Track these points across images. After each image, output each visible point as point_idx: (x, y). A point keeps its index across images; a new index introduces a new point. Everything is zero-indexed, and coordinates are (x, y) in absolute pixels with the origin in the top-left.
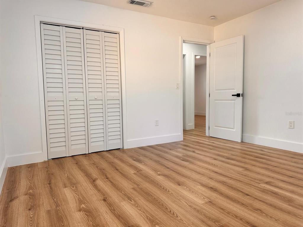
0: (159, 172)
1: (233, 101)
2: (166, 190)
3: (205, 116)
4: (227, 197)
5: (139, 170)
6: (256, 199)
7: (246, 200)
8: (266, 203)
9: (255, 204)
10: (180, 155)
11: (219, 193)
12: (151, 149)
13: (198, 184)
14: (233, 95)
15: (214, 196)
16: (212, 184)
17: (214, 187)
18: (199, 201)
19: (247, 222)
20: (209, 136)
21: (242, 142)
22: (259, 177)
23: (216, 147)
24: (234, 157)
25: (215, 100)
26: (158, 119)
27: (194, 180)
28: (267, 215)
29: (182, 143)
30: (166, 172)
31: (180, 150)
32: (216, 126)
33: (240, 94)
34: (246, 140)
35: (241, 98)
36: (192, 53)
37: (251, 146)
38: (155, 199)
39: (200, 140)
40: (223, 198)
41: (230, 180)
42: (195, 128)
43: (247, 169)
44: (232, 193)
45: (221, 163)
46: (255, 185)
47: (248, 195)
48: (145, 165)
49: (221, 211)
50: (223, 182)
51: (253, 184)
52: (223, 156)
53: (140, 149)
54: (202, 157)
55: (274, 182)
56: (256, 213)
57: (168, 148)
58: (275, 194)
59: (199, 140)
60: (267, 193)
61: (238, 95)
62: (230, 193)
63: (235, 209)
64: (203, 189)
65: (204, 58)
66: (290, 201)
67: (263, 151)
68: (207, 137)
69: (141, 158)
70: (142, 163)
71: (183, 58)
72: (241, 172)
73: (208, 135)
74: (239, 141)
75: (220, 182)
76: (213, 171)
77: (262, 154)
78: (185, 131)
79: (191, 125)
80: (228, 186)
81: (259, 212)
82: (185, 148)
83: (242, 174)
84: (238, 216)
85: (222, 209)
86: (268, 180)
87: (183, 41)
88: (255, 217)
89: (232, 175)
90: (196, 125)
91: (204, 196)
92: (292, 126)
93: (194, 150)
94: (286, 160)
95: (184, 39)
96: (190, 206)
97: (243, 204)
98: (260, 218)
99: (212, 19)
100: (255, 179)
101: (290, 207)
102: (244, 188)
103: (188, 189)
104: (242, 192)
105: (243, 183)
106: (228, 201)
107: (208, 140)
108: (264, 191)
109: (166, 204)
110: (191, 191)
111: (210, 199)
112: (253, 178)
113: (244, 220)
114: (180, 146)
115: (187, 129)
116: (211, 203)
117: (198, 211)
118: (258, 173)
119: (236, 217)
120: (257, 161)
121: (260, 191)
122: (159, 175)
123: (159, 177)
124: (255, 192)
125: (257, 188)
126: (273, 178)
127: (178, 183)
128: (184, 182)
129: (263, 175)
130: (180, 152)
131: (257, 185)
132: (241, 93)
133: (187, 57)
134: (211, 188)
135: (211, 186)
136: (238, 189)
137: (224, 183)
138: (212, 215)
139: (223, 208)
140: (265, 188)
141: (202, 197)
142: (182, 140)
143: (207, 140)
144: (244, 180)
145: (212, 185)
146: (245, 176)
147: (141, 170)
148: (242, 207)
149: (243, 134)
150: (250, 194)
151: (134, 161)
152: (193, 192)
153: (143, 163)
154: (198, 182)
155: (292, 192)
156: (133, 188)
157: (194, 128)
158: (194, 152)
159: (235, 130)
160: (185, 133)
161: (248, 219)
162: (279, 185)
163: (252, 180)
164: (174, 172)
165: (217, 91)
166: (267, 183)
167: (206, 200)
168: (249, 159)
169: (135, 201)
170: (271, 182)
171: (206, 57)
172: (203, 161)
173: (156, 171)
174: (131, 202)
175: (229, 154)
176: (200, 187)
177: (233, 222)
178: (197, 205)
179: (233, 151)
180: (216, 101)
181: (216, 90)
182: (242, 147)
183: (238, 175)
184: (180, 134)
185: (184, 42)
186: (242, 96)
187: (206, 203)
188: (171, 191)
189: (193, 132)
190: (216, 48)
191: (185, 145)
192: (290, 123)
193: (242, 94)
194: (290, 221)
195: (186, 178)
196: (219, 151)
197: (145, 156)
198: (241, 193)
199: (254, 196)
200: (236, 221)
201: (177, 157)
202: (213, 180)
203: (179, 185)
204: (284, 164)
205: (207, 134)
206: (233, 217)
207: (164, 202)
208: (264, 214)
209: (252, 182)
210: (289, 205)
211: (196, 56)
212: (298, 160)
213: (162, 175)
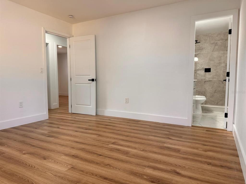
0: (24, 151)
1: (89, 85)
2: (32, 166)
3: (68, 96)
4: (86, 160)
5: (2, 153)
6: (106, 157)
7: (99, 159)
8: (113, 158)
9: (106, 161)
10: (46, 132)
11: (80, 158)
12: (15, 130)
13: (62, 154)
14: (89, 80)
15: (75, 162)
16: (74, 152)
17: (76, 155)
18: (62, 169)
19: (100, 177)
20: (71, 113)
21: (96, 115)
22: (108, 140)
23: (77, 121)
24: (90, 127)
25: (76, 83)
26: (22, 101)
27: (59, 152)
28: (113, 167)
29: (48, 121)
30: (32, 150)
31: (45, 128)
32: (77, 104)
33: (94, 79)
34: (99, 114)
35: (95, 82)
36: (55, 43)
37: (104, 117)
38: (20, 177)
39: (64, 117)
40: (84, 163)
41: (88, 146)
42: (59, 106)
43: (100, 135)
44: (89, 157)
45: (81, 134)
46: (105, 147)
47: (100, 155)
48: (9, 147)
49: (82, 172)
50: (83, 149)
51: (104, 146)
52: (82, 128)
53: (2, 131)
54: (65, 131)
55: (117, 142)
56: (106, 167)
57: (33, 128)
58: (118, 150)
59: (62, 117)
60: (113, 151)
61: (93, 80)
62: (88, 156)
63: (91, 168)
64: (67, 158)
65: (65, 48)
66: (126, 153)
67: (110, 120)
68: (70, 113)
69: (4, 141)
70: (4, 145)
71: (46, 46)
72: (95, 139)
73: (71, 112)
74: (94, 114)
75: (80, 149)
76: (74, 142)
77: (110, 123)
78: (50, 110)
79: (55, 104)
80: (86, 151)
81: (109, 166)
82: (50, 125)
83: (97, 139)
84: (94, 173)
85: (82, 171)
86: (113, 141)
87: (46, 31)
88: (105, 171)
89: (90, 142)
90: (60, 105)
91: (68, 164)
92: (127, 101)
93: (58, 126)
94: (124, 125)
95: (47, 30)
96: (55, 175)
97: (97, 163)
98: (109, 170)
99: (70, 17)
100: (106, 142)
101: (127, 158)
102: (97, 150)
103: (53, 161)
104: (97, 154)
105: (97, 147)
106: (87, 163)
107: (71, 116)
108: (112, 150)
109: (31, 179)
110: (56, 162)
111: (72, 165)
112: (104, 142)
113: (99, 175)
114: (45, 124)
115: (52, 108)
116: (73, 168)
117: (62, 178)
118: (108, 137)
119: (93, 174)
120: (107, 128)
121: (109, 150)
122: (24, 154)
123: (24, 156)
124: (105, 152)
125: (106, 148)
126: (117, 139)
127: (43, 158)
128: (49, 156)
129: (111, 138)
130: (46, 130)
131: (107, 146)
132: (95, 78)
133: (50, 46)
134: (73, 156)
135: (73, 154)
136: (94, 152)
137: (84, 150)
138: (74, 178)
139: (82, 170)
140: (112, 148)
141: (66, 165)
142: (48, 118)
143: (70, 117)
144: (98, 144)
145: (74, 153)
146: (99, 141)
147: (4, 153)
148: (97, 165)
149: (97, 109)
150: (102, 154)
152: (57, 163)
153: (6, 146)
155: (128, 147)
157: (58, 107)
158: (58, 128)
159: (91, 107)
160: (50, 112)
161: (101, 174)
162: (121, 143)
163: (104, 143)
164: (39, 149)
166: (113, 143)
167: (69, 167)
168: (101, 127)
170: (116, 142)
171: (66, 48)
172: (66, 134)
173: (20, 151)
175: (87, 125)
176: (64, 157)
177: (91, 179)
178: (62, 174)
179: (91, 123)
180: (76, 84)
181: (76, 75)
182: (96, 119)
183: (94, 141)
184: (45, 113)
185: (47, 32)
186: (95, 81)
187: (69, 169)
188: (37, 166)
189: (57, 110)
190: (74, 42)
191: (50, 122)
192: (126, 99)
193: (95, 79)
194: (127, 168)
195: (51, 152)
196: (79, 124)
197: (8, 138)
198: (96, 155)
199: (105, 155)
200: (93, 178)
201: (43, 134)
202: (74, 148)
203: (45, 159)
204: (124, 128)
205: (70, 112)
206: (91, 175)
207: (30, 178)
208: (112, 167)
209: (104, 145)
210: (127, 156)
211: (58, 46)
212: (131, 124)
213: (27, 153)
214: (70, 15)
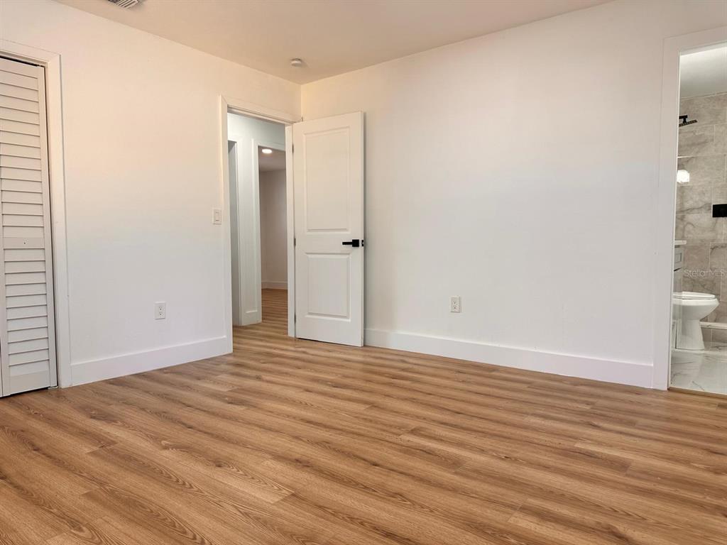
0: (165, 439)
1: (345, 257)
2: (184, 484)
3: (286, 291)
4: (333, 476)
5: (108, 443)
6: (393, 470)
7: (373, 476)
8: (413, 477)
9: (390, 483)
10: (223, 389)
11: (314, 470)
12: (144, 381)
13: (267, 455)
14: (344, 243)
15: (303, 478)
16: (300, 450)
17: (304, 458)
18: (266, 498)
19: (375, 528)
20: (295, 337)
21: (365, 346)
22: (399, 420)
23: (310, 362)
24: (348, 381)
25: (308, 254)
26: (163, 302)
27: (258, 449)
28: (413, 503)
29: (231, 359)
30: (186, 437)
31: (224, 377)
32: (310, 314)
33: (358, 241)
34: (373, 342)
35: (360, 249)
36: (253, 140)
37: (386, 353)
38: (152, 512)
39: (275, 348)
40: (323, 482)
41: (340, 434)
42: (263, 319)
43: (374, 406)
44: (342, 466)
45: (320, 398)
46: (391, 440)
47: (375, 465)
48: (126, 425)
49: (320, 512)
50: (324, 443)
51: (387, 438)
52: (324, 382)
53: (111, 383)
54: (276, 389)
55: (427, 429)
56: (393, 502)
57: (191, 376)
58: (429, 453)
59: (271, 348)
60: (413, 454)
61: (355, 243)
62: (338, 465)
63: (349, 502)
64: (279, 466)
65: (280, 154)
66: (454, 464)
67: (404, 362)
68: (290, 339)
69: (115, 409)
70: (115, 421)
71: (229, 151)
72: (361, 414)
73: (293, 336)
74: (359, 344)
75: (317, 443)
76: (302, 420)
77: (403, 370)
78: (237, 329)
79: (253, 312)
80: (334, 449)
81: (399, 498)
82: (237, 370)
83: (365, 417)
84: (356, 517)
85: (320, 507)
86: (414, 424)
87: (228, 107)
88: (389, 512)
89: (345, 423)
90: (266, 314)
91: (281, 483)
92: (456, 307)
93: (259, 373)
94: (448, 378)
95: (231, 104)
96: (246, 514)
97: (366, 487)
98: (402, 512)
99: (295, 65)
100: (391, 426)
101: (457, 478)
102: (367, 448)
103: (241, 472)
104: (364, 460)
105: (366, 438)
106: (336, 486)
107: (294, 346)
108: (409, 450)
109: (181, 520)
110: (249, 475)
111: (293, 488)
112: (386, 425)
113: (368, 523)
114: (223, 367)
115: (244, 323)
116: (296, 497)
117: (265, 523)
118: (397, 413)
119: (352, 519)
120: (394, 386)
121: (400, 451)
122: (166, 448)
123: (165, 453)
124: (390, 455)
125: (393, 446)
126: (424, 419)
127: (214, 462)
128: (231, 457)
129: (406, 415)
130: (224, 383)
131: (394, 438)
132: (360, 238)
133: (239, 148)
134: (297, 461)
135: (298, 456)
136: (357, 453)
137: (327, 445)
138: (299, 526)
139: (322, 505)
140: (410, 444)
141: (276, 488)
142: (231, 351)
143: (292, 348)
144: (369, 431)
145: (298, 453)
146: (371, 421)
147: (114, 443)
148: (364, 493)
149: (367, 329)
150: (380, 462)
151: (93, 421)
152: (253, 478)
153: (120, 423)
154: (267, 452)
155: (461, 445)
156: (86, 494)
157: (260, 321)
158: (258, 378)
159: (350, 320)
160: (237, 335)
161: (377, 520)
162: (436, 433)
163: (385, 428)
164: (203, 436)
165: (309, 233)
166: (414, 432)
167: (286, 492)
168: (378, 383)
169: (91, 528)
170: (421, 428)
171: (283, 153)
172: (280, 398)
173: (156, 439)
174: (81, 534)
175: (337, 374)
176: (270, 463)
177: (346, 533)
178: (264, 510)
179: (350, 368)
180: (309, 256)
181: (309, 230)
182: (364, 356)
183: (357, 421)
184: (225, 337)
185: (230, 110)
186: (363, 245)
187: (284, 500)
188: (197, 484)
189: (257, 329)
190: (305, 134)
191: (237, 363)
192: (454, 301)
193: (363, 241)
194: (457, 509)
195: (237, 446)
196: (316, 371)
197: (126, 402)
198: (361, 464)
199: (388, 465)
200: (351, 529)
201: (215, 395)
202: (301, 440)
203: (220, 466)
204: (445, 387)
205: (291, 334)
206: (346, 520)
207: (177, 517)
208: (409, 503)
209: (384, 433)
210: (456, 473)
211: (260, 148)
212: (469, 376)
213: (176, 447)
214: (293, 60)
